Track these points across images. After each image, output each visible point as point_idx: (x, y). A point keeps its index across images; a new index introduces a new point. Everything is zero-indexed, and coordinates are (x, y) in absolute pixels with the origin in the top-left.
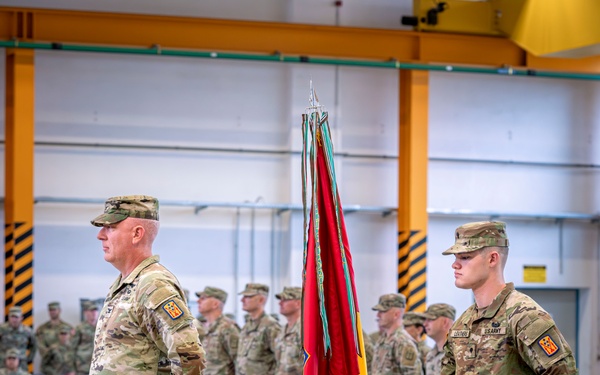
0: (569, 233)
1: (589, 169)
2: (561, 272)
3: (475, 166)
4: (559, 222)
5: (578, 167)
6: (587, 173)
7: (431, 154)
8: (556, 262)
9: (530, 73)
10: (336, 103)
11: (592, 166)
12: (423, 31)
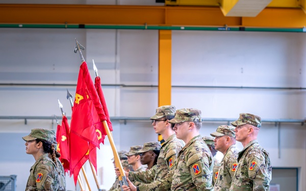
0: (284, 132)
1: (299, 90)
2: (279, 157)
3: (217, 90)
4: (278, 124)
5: (292, 89)
6: (298, 93)
7: (173, 84)
8: (277, 150)
9: (242, 29)
10: (116, 54)
11: (301, 89)
12: (168, 5)
